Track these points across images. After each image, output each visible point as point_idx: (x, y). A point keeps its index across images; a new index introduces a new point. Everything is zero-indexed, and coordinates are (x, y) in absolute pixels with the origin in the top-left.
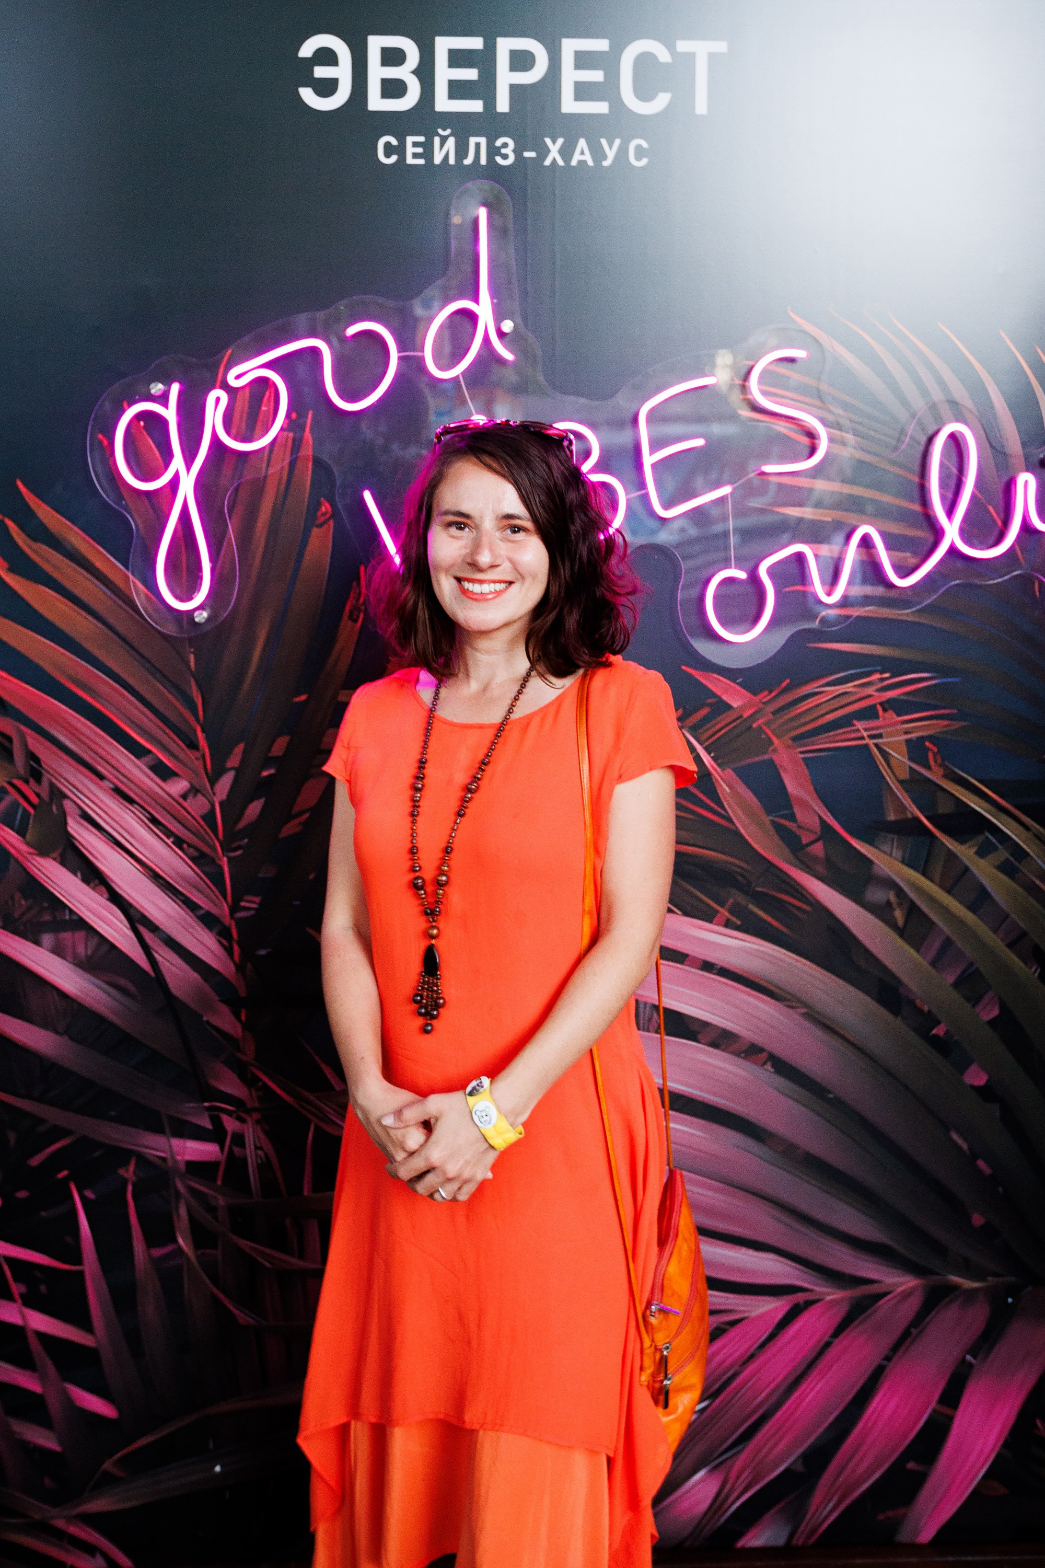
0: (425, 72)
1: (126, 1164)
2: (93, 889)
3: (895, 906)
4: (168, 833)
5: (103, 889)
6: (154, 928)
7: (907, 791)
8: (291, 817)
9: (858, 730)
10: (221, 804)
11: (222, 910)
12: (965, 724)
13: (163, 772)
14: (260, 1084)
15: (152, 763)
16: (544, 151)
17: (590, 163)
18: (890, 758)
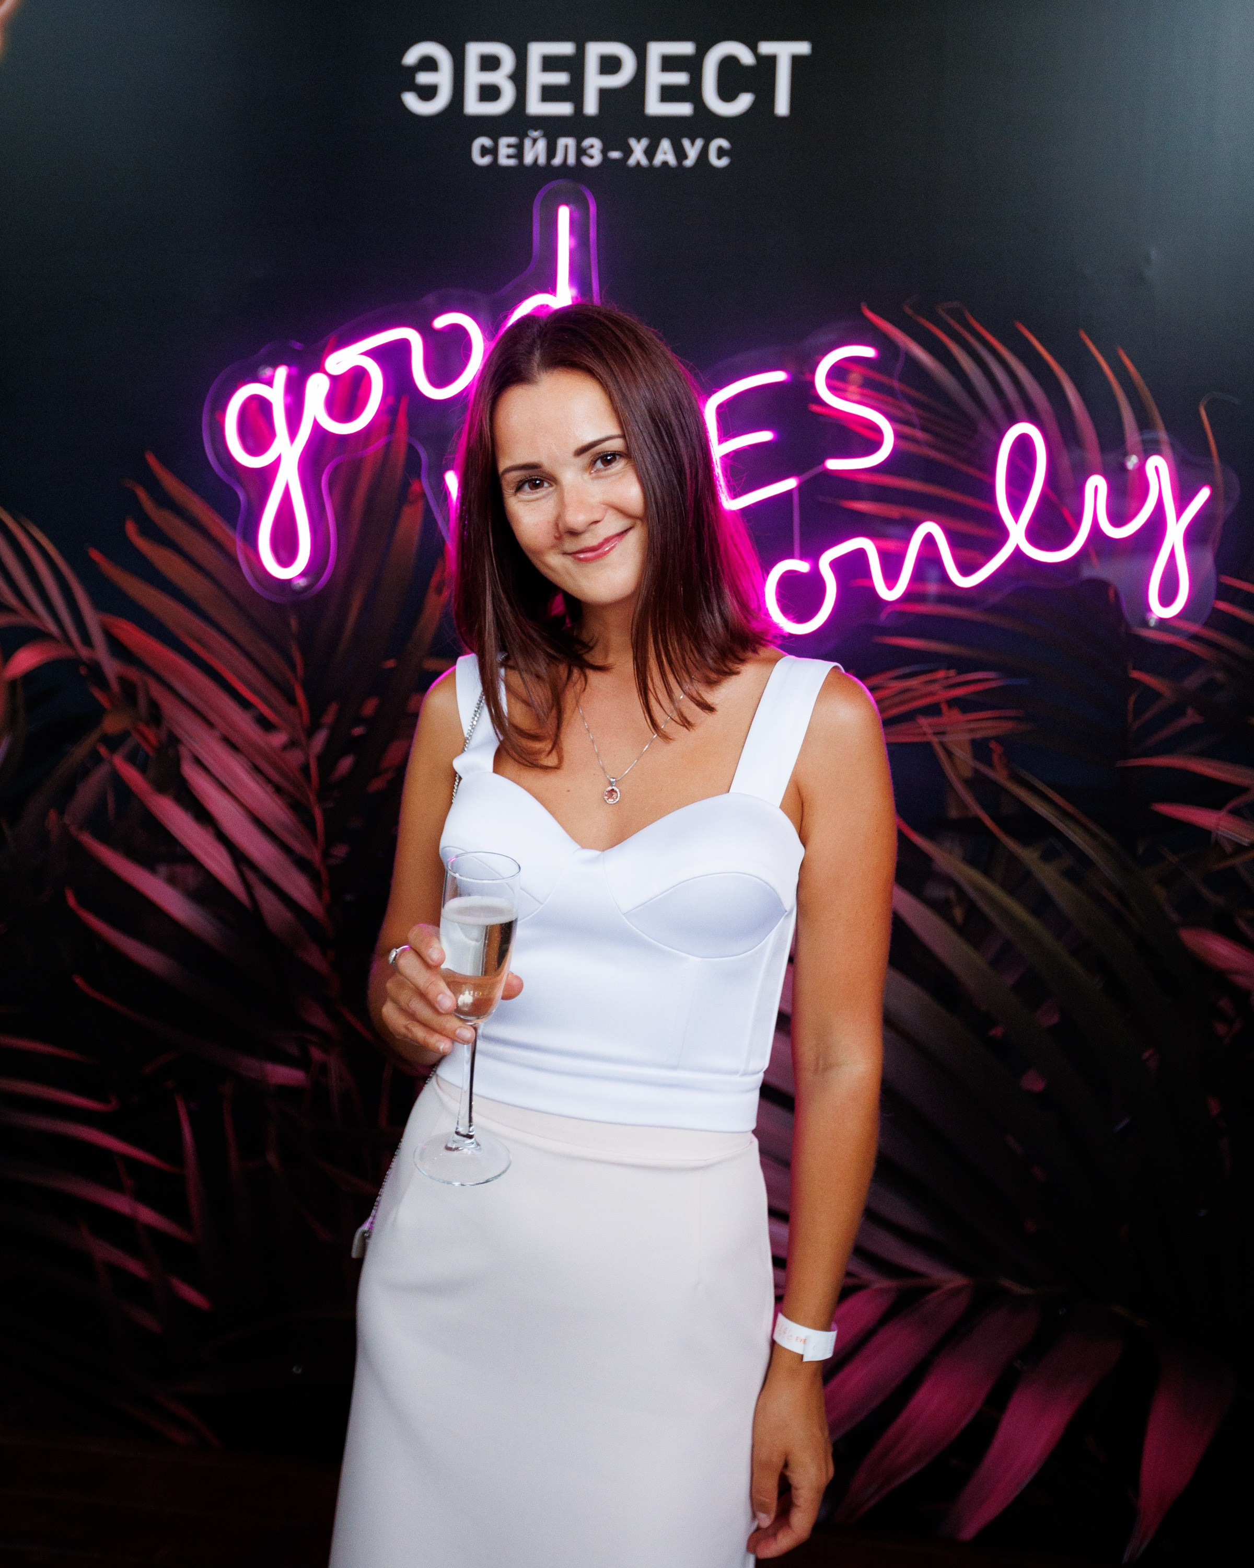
0: (519, 77)
1: (224, 1081)
2: (203, 827)
3: (954, 904)
4: (269, 780)
5: (211, 829)
6: (255, 868)
7: (968, 789)
8: (377, 774)
9: (921, 726)
10: (316, 757)
11: (315, 856)
12: (1031, 726)
13: (266, 725)
15: (256, 715)
16: (628, 152)
17: (672, 163)
18: (953, 756)
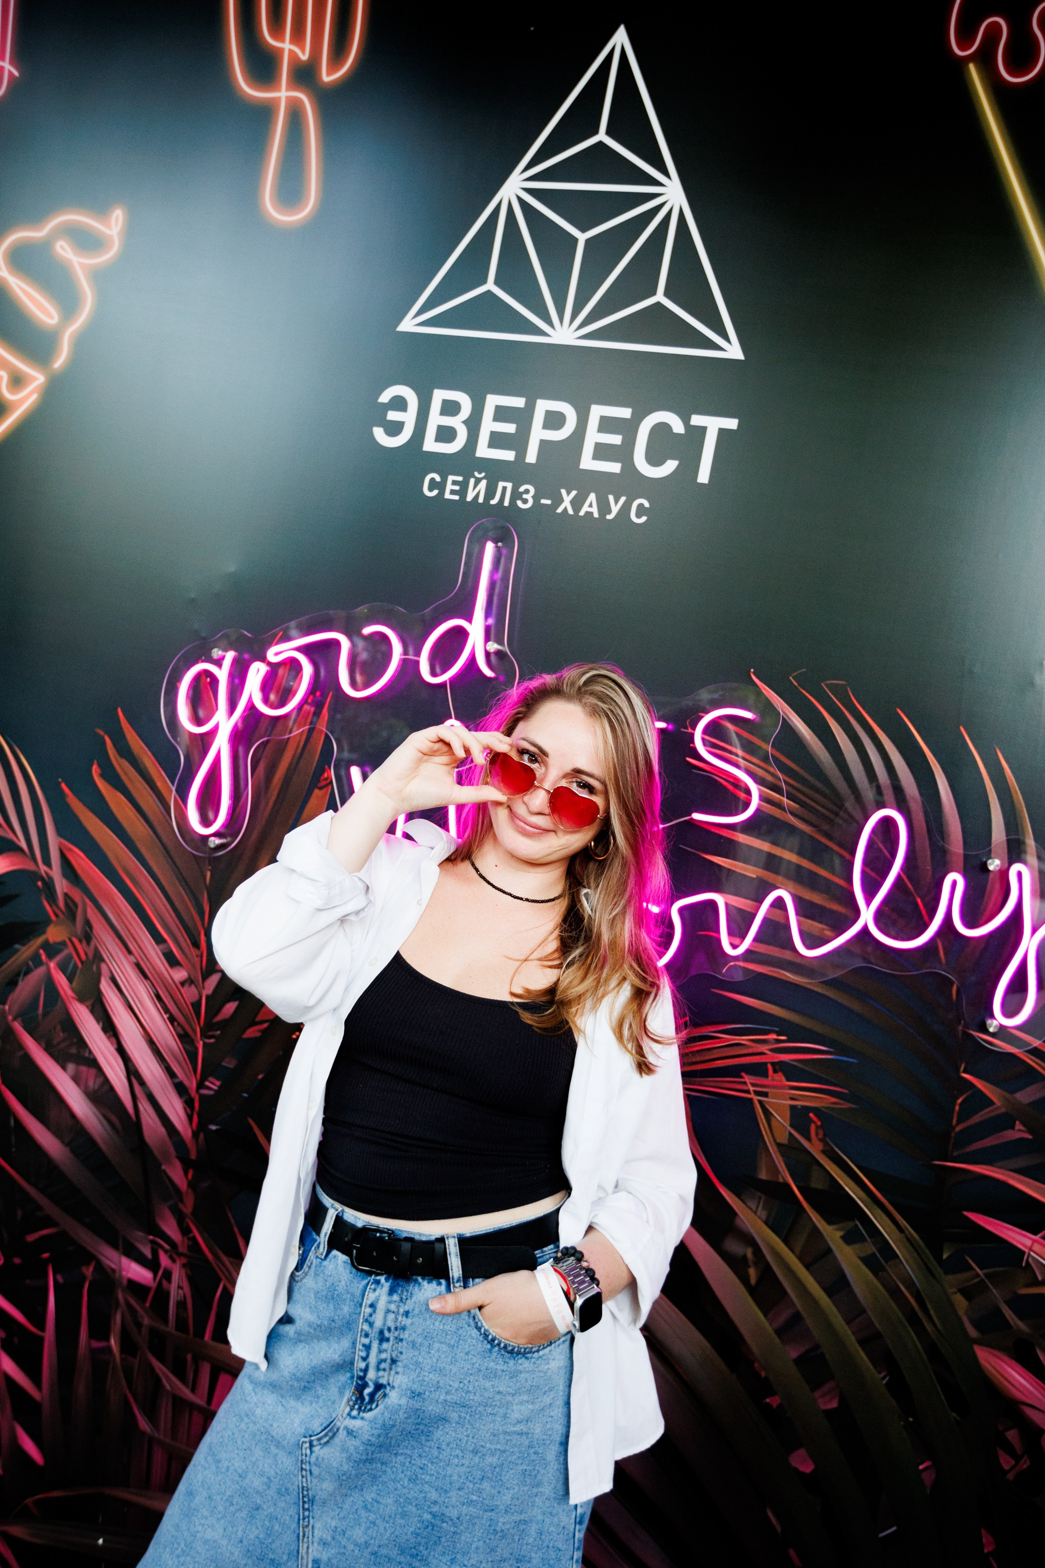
0: (473, 424)
1: (88, 1264)
2: (108, 1038)
3: (751, 1264)
4: (167, 1010)
5: (114, 1040)
6: (142, 1083)
7: (782, 1155)
8: (253, 1023)
9: (745, 1083)
10: (208, 997)
11: (191, 1084)
12: (853, 1106)
13: (172, 961)
14: (191, 1235)
15: (167, 951)
16: (559, 500)
17: (596, 515)
18: (772, 1118)
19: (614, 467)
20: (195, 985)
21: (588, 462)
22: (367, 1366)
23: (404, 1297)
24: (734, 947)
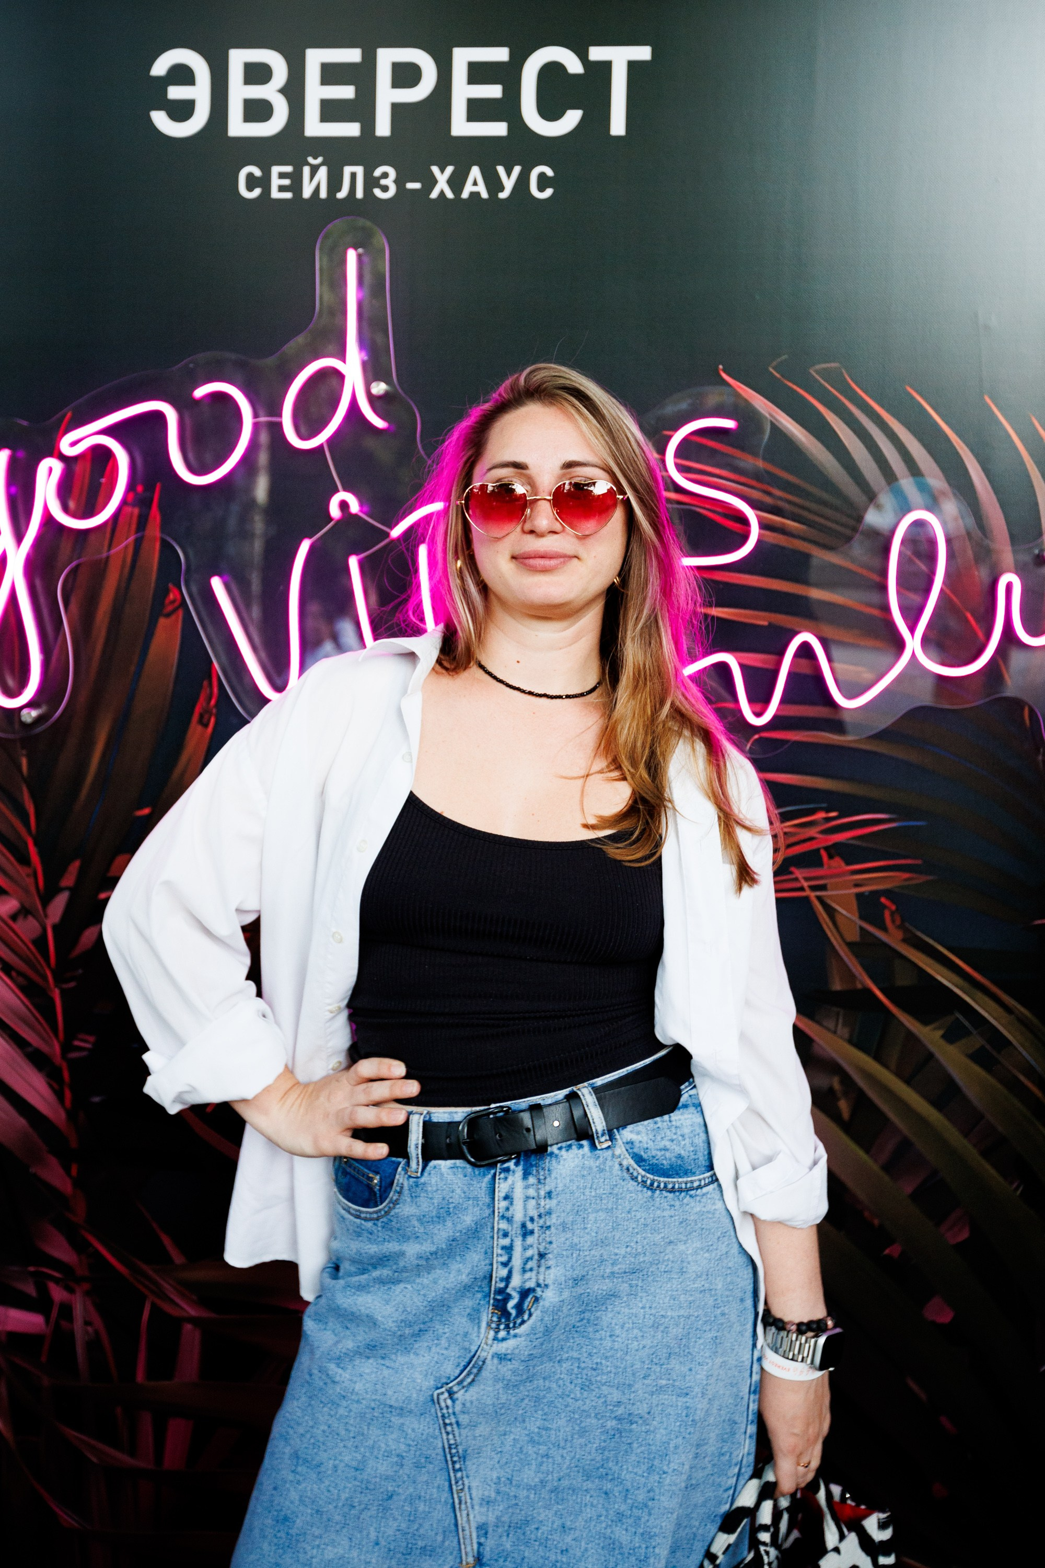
0: (294, 90)
3: (839, 1095)
7: (856, 956)
9: (799, 879)
10: (54, 927)
11: (52, 1048)
12: (928, 878)
14: (90, 1250)
16: (431, 182)
17: (485, 195)
18: (836, 914)
19: (499, 129)
20: (34, 916)
21: (461, 126)
22: (510, 1272)
23: (542, 1177)
24: (758, 714)
